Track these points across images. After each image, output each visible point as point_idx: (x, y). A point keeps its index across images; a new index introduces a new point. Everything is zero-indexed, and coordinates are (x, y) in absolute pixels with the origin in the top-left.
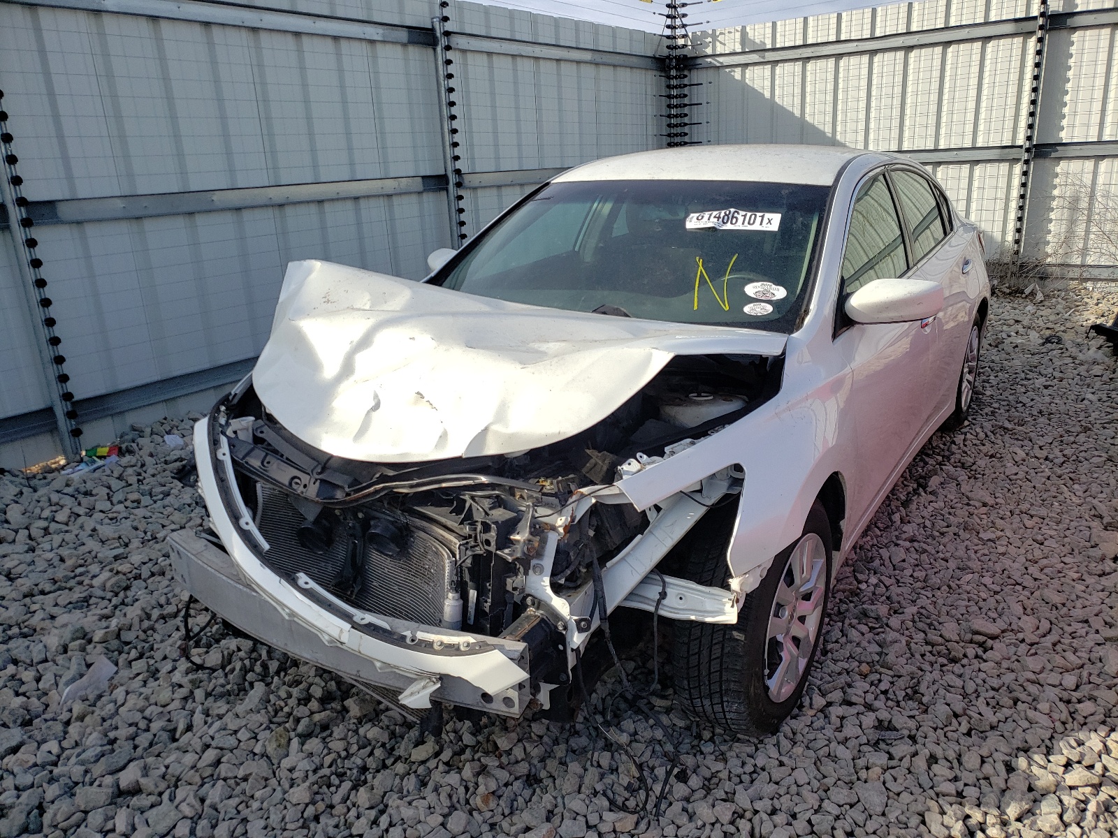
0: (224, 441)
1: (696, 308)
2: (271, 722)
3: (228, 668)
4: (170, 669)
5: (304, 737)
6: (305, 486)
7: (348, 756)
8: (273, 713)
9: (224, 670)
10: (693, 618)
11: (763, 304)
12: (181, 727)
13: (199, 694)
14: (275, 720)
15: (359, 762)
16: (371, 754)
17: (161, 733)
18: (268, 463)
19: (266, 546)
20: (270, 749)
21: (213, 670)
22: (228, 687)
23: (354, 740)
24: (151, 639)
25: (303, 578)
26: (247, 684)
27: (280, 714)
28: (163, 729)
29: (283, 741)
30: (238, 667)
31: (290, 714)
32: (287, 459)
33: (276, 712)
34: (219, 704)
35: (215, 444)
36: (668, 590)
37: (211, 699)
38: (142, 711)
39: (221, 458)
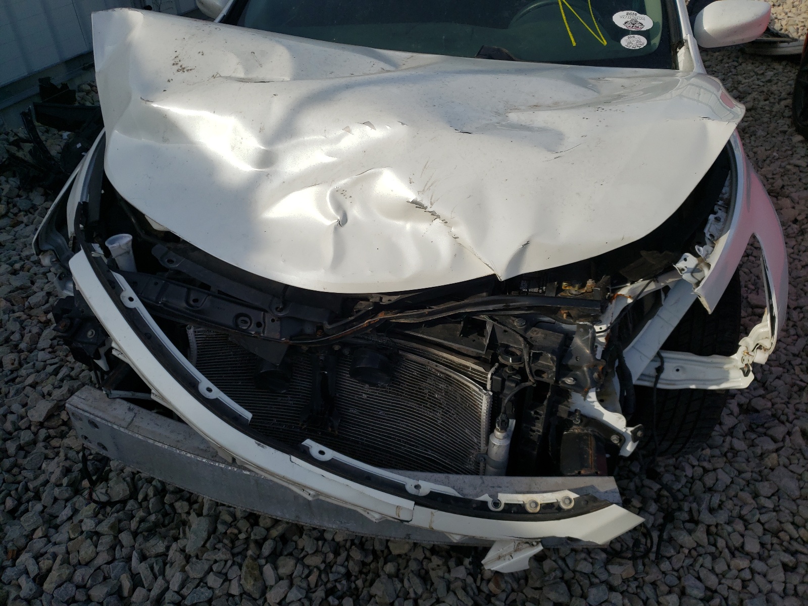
0: (120, 279)
1: (574, 44)
2: (234, 555)
3: (141, 497)
4: (70, 513)
5: (273, 558)
6: (259, 325)
7: (329, 566)
8: (230, 545)
9: (136, 499)
10: (693, 387)
11: (636, 36)
12: (127, 584)
13: (125, 538)
14: (236, 550)
15: (342, 570)
16: (348, 558)
17: (108, 599)
18: (195, 301)
19: (248, 415)
20: (249, 586)
21: (124, 502)
22: (153, 518)
23: (326, 549)
24: (20, 478)
25: (315, 448)
26: (167, 507)
27: (237, 543)
28: (109, 594)
29: (257, 572)
30: (151, 492)
31: (247, 539)
32: (220, 292)
33: (232, 542)
34: (152, 542)
35: (113, 288)
36: (666, 365)
37: (140, 539)
38: (70, 579)
39: (130, 305)
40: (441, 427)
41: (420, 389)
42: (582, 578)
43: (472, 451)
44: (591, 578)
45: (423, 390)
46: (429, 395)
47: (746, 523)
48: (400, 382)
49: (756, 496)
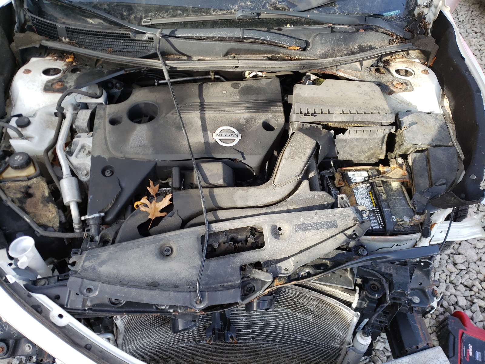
39: (61, 323)
40: (312, 324)
41: (295, 303)
42: (382, 356)
43: (338, 339)
44: (385, 353)
45: (297, 303)
46: (302, 306)
47: (455, 286)
48: (279, 300)
49: (455, 264)
